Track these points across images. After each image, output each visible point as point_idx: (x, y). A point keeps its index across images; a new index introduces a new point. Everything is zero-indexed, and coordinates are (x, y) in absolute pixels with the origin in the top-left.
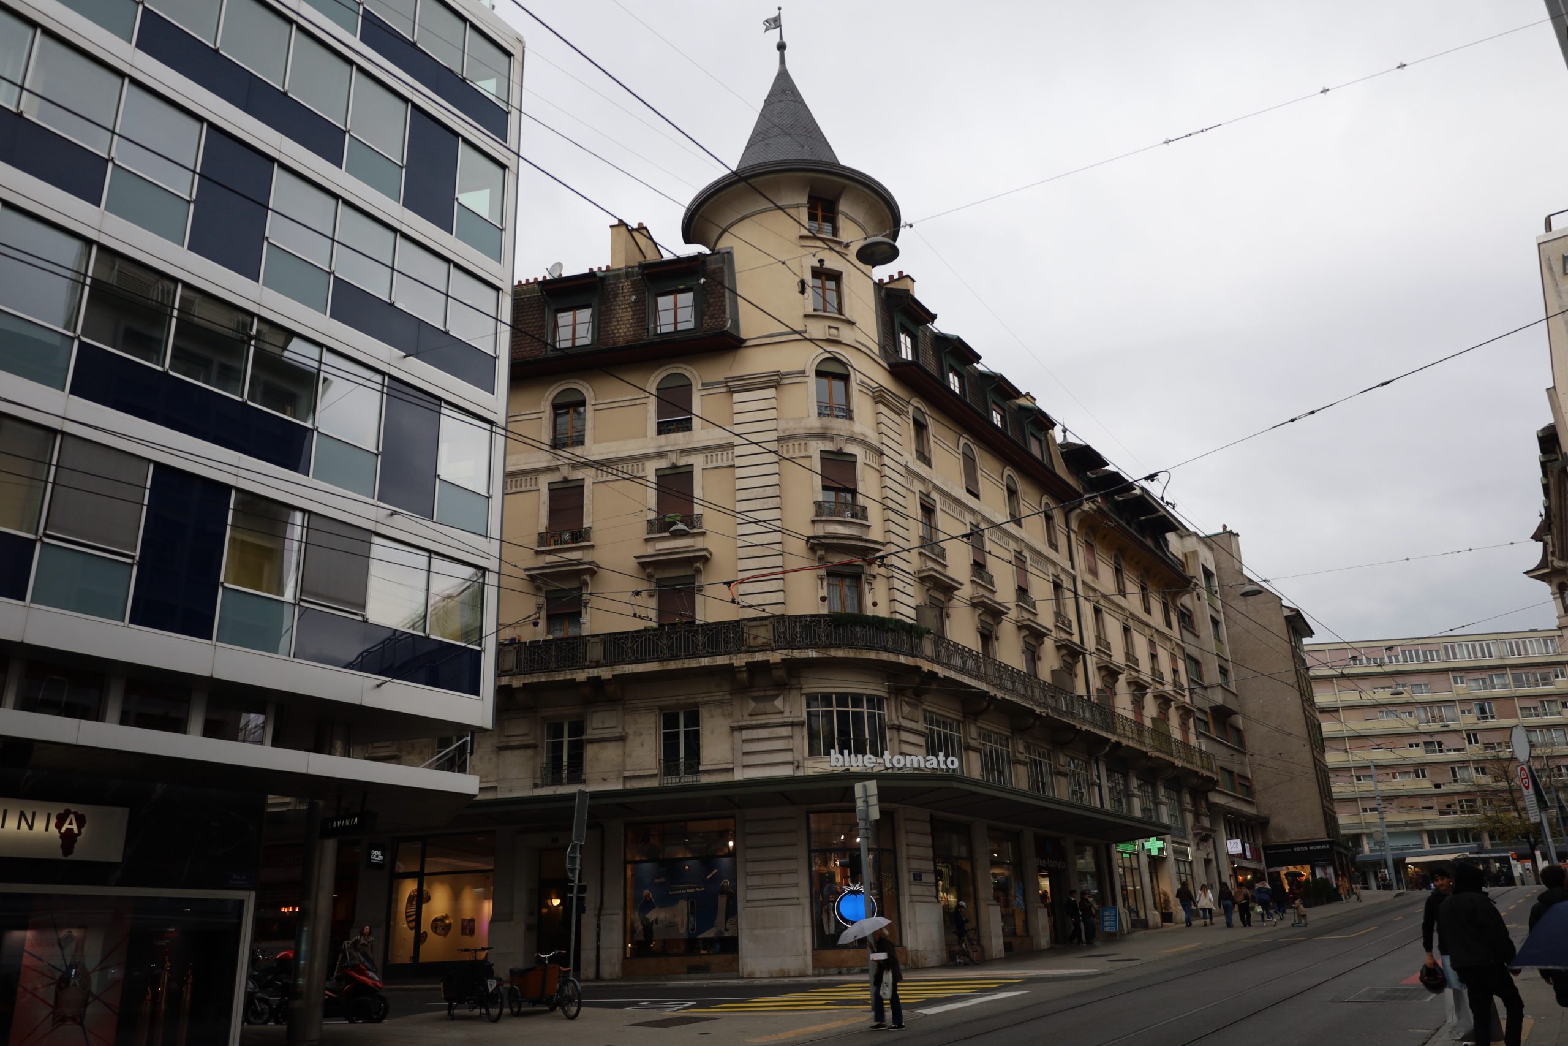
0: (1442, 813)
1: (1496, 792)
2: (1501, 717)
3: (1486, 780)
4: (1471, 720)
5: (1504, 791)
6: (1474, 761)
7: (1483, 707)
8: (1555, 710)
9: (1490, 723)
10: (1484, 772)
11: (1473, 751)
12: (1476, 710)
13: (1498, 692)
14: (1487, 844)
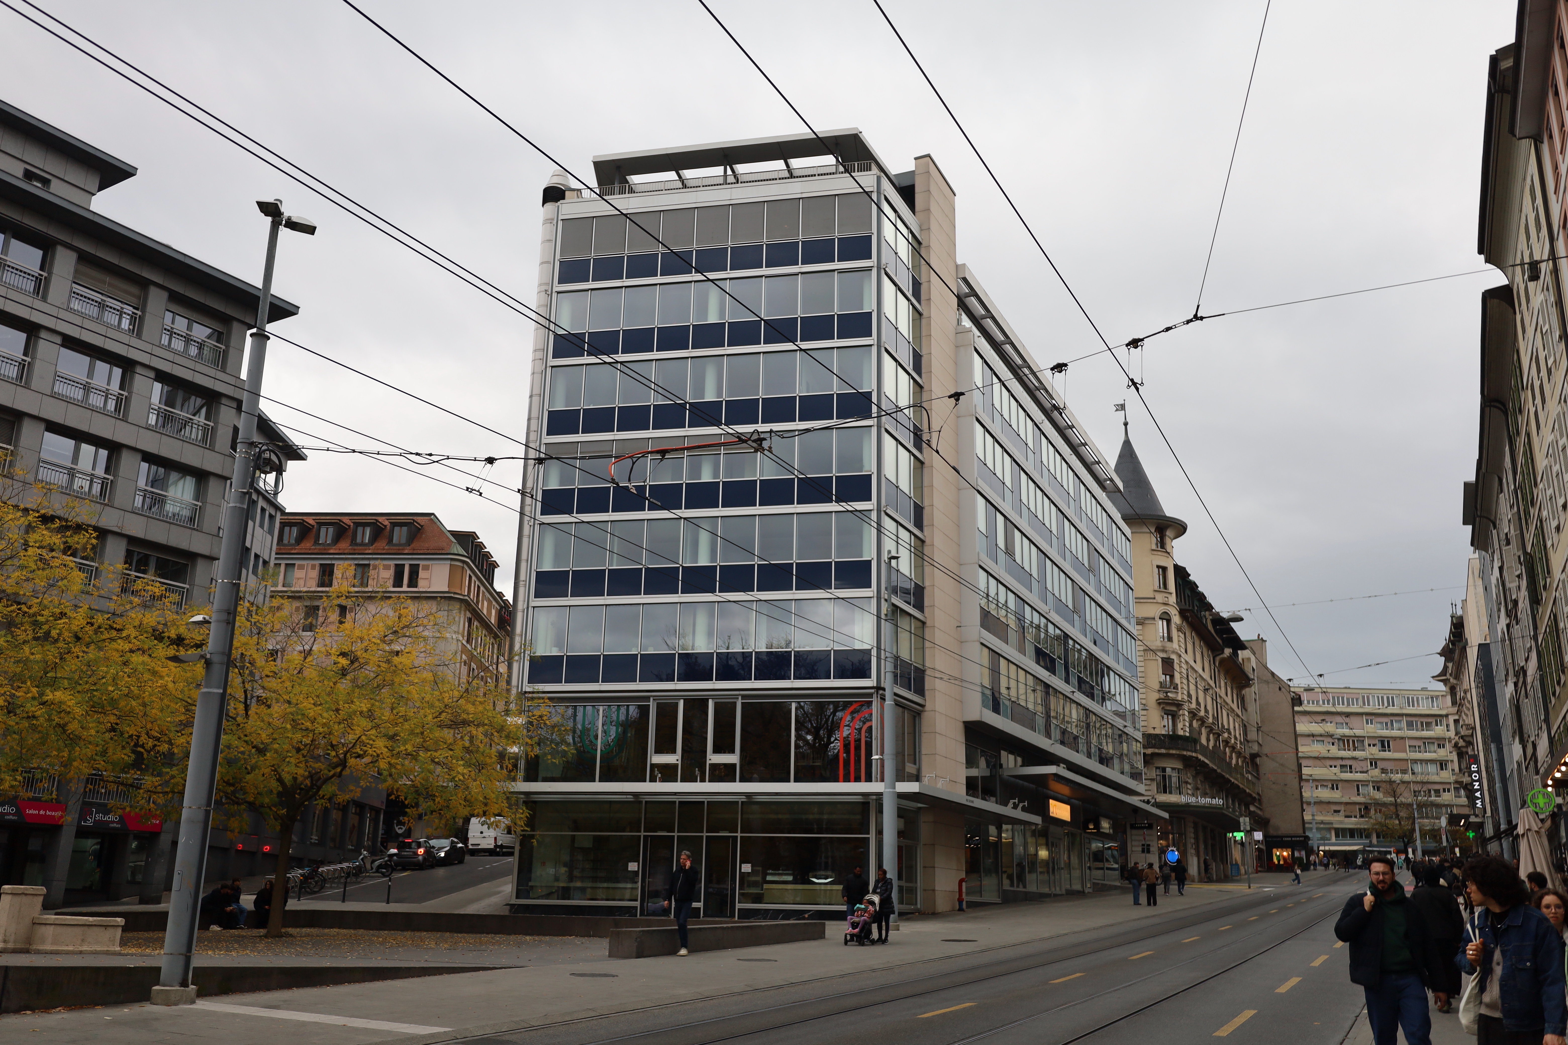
0: (1346, 817)
1: (1384, 804)
2: (1395, 751)
3: (1379, 795)
4: (1375, 752)
5: (1391, 804)
6: (1373, 782)
7: (1384, 743)
8: (1432, 749)
9: (1387, 754)
10: (1378, 790)
11: (1375, 773)
12: (1379, 745)
13: (1395, 733)
14: (1374, 840)
